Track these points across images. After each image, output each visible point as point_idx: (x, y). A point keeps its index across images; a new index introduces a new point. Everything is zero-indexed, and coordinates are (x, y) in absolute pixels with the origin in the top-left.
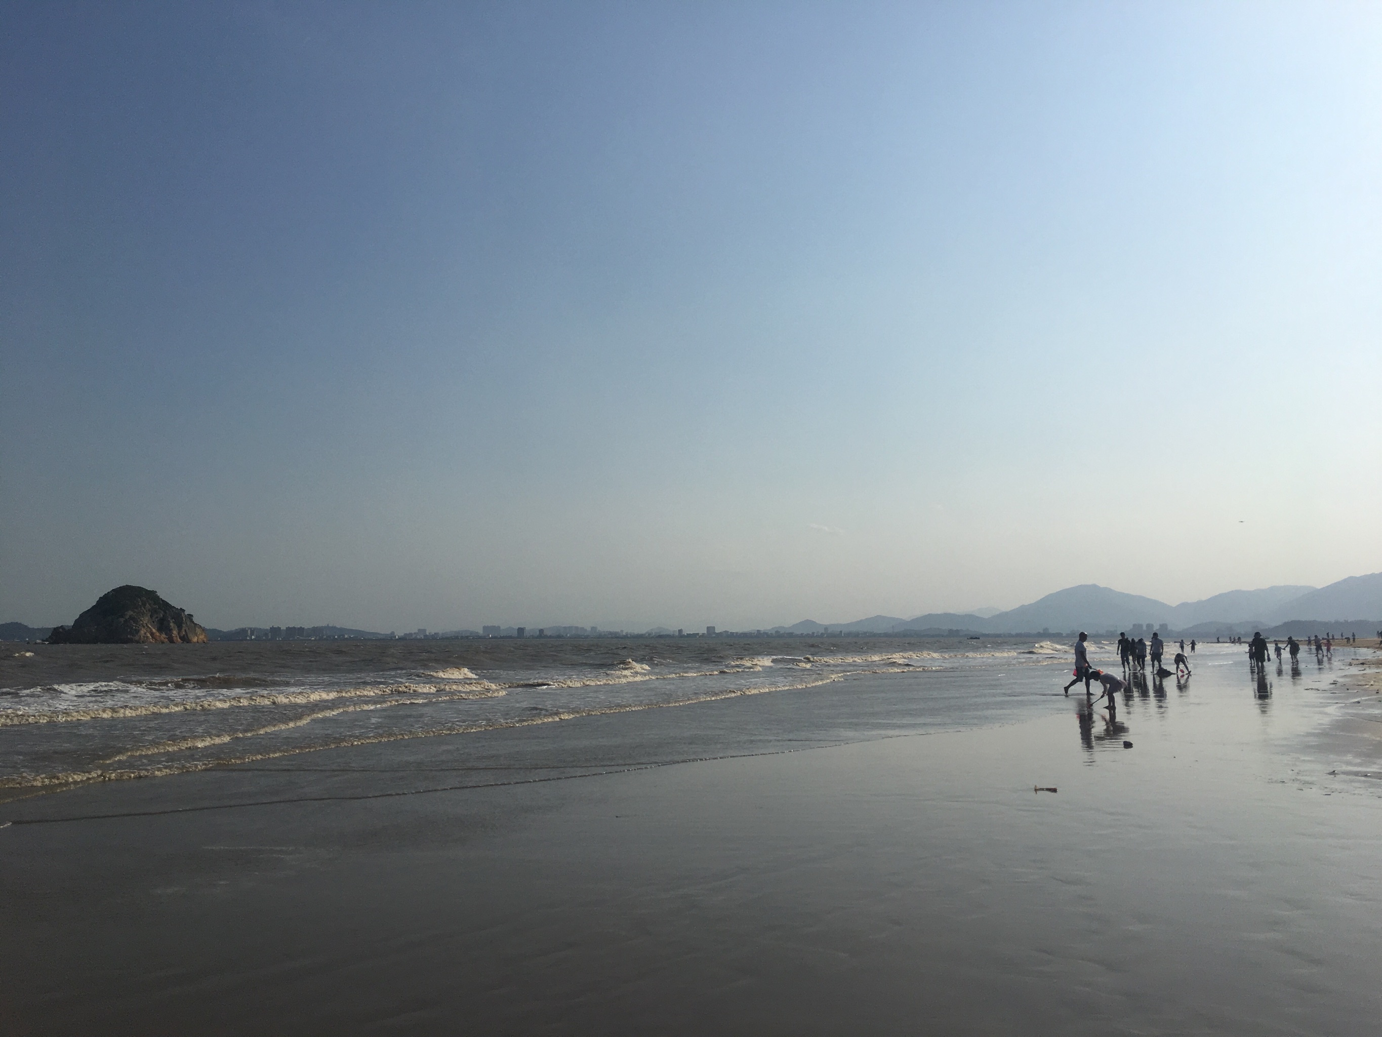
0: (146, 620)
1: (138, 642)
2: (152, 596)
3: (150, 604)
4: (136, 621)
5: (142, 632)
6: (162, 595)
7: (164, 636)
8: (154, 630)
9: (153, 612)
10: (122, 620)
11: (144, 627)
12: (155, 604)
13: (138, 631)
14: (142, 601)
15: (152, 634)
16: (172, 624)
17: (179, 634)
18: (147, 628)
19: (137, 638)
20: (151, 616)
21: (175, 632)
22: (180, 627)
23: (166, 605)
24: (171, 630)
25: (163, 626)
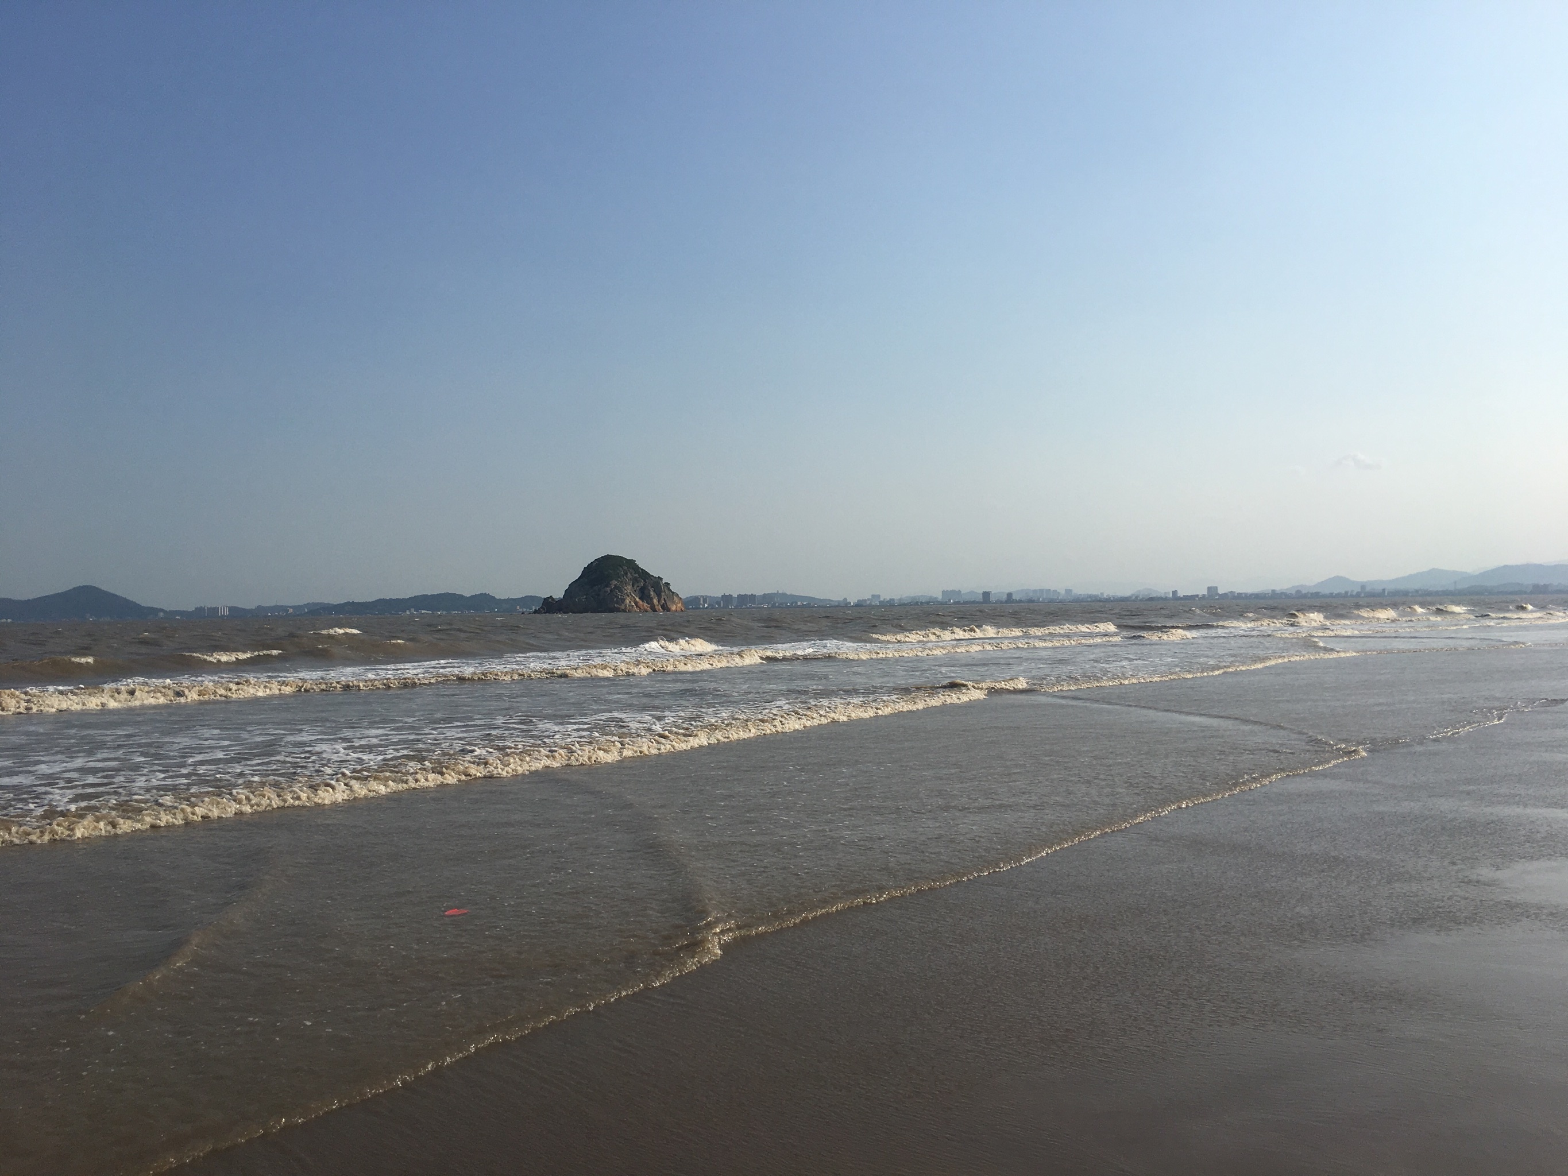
0: (629, 589)
1: (624, 611)
2: (631, 563)
3: (631, 574)
4: (621, 591)
5: (627, 601)
6: (641, 564)
7: (645, 604)
8: (637, 599)
9: (635, 581)
10: (608, 589)
11: (628, 596)
12: (635, 573)
13: (624, 600)
14: (624, 570)
15: (636, 603)
16: (652, 593)
17: (659, 602)
18: (631, 599)
19: (623, 607)
20: (633, 586)
21: (655, 601)
22: (659, 596)
23: (644, 574)
24: (652, 599)
25: (644, 595)
